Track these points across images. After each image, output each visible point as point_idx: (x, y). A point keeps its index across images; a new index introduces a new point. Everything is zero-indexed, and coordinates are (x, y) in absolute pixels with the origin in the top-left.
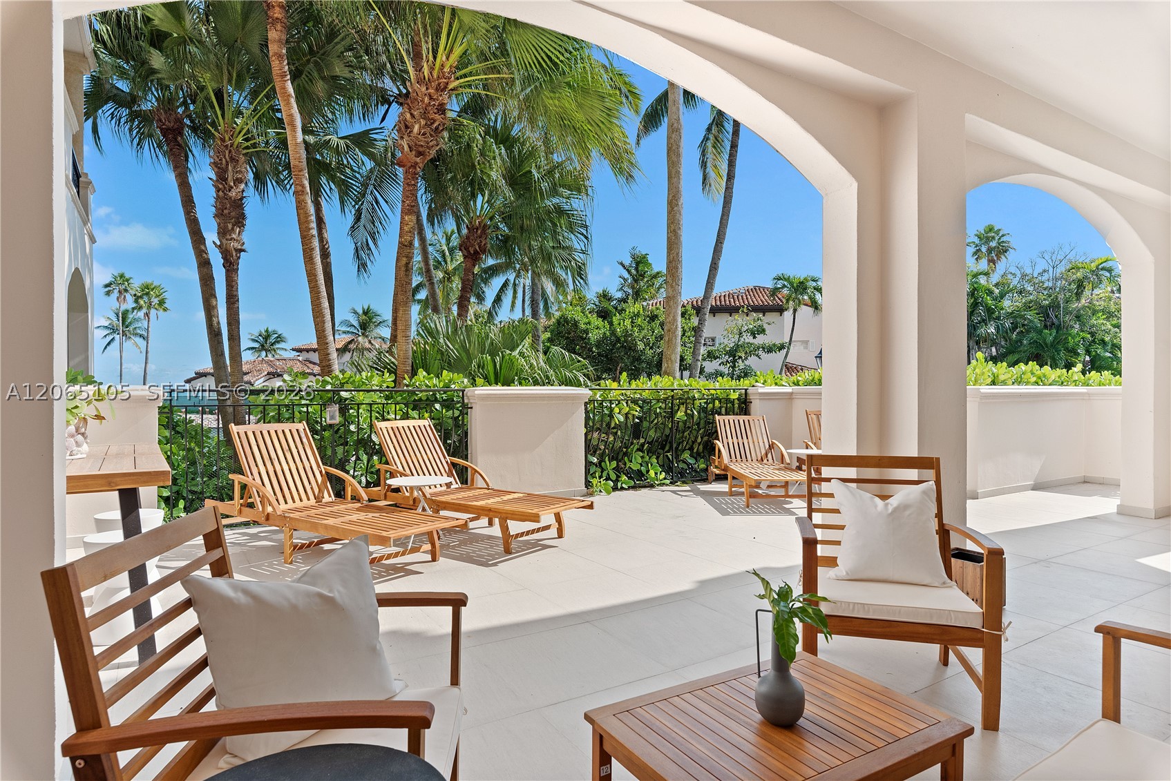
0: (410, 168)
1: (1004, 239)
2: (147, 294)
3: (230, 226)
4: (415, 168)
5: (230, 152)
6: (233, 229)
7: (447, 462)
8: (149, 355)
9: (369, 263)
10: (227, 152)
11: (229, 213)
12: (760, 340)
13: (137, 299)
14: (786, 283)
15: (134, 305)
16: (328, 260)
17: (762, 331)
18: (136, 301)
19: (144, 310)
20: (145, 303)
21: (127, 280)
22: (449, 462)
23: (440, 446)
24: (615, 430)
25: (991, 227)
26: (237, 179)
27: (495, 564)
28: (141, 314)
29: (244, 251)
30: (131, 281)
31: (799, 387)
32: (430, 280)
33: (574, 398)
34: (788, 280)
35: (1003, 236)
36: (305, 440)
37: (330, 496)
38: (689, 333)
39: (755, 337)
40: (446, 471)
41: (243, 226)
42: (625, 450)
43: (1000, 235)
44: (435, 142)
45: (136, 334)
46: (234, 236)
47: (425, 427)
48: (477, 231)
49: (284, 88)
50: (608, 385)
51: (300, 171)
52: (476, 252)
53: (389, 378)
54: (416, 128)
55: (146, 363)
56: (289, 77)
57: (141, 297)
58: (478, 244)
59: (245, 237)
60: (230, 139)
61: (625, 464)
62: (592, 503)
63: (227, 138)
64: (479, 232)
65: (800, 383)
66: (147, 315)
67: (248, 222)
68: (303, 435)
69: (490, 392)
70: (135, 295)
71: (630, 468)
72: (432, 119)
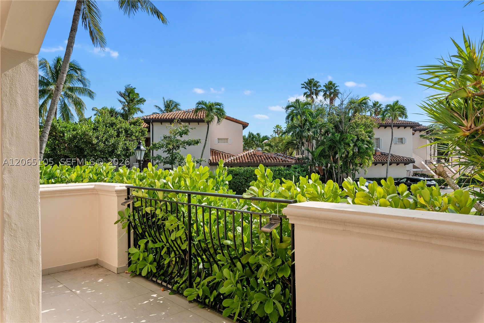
1: (337, 88)
12: (185, 138)
14: (203, 106)
17: (186, 133)
25: (331, 82)
34: (205, 104)
35: (336, 87)
39: (181, 137)
43: (335, 86)
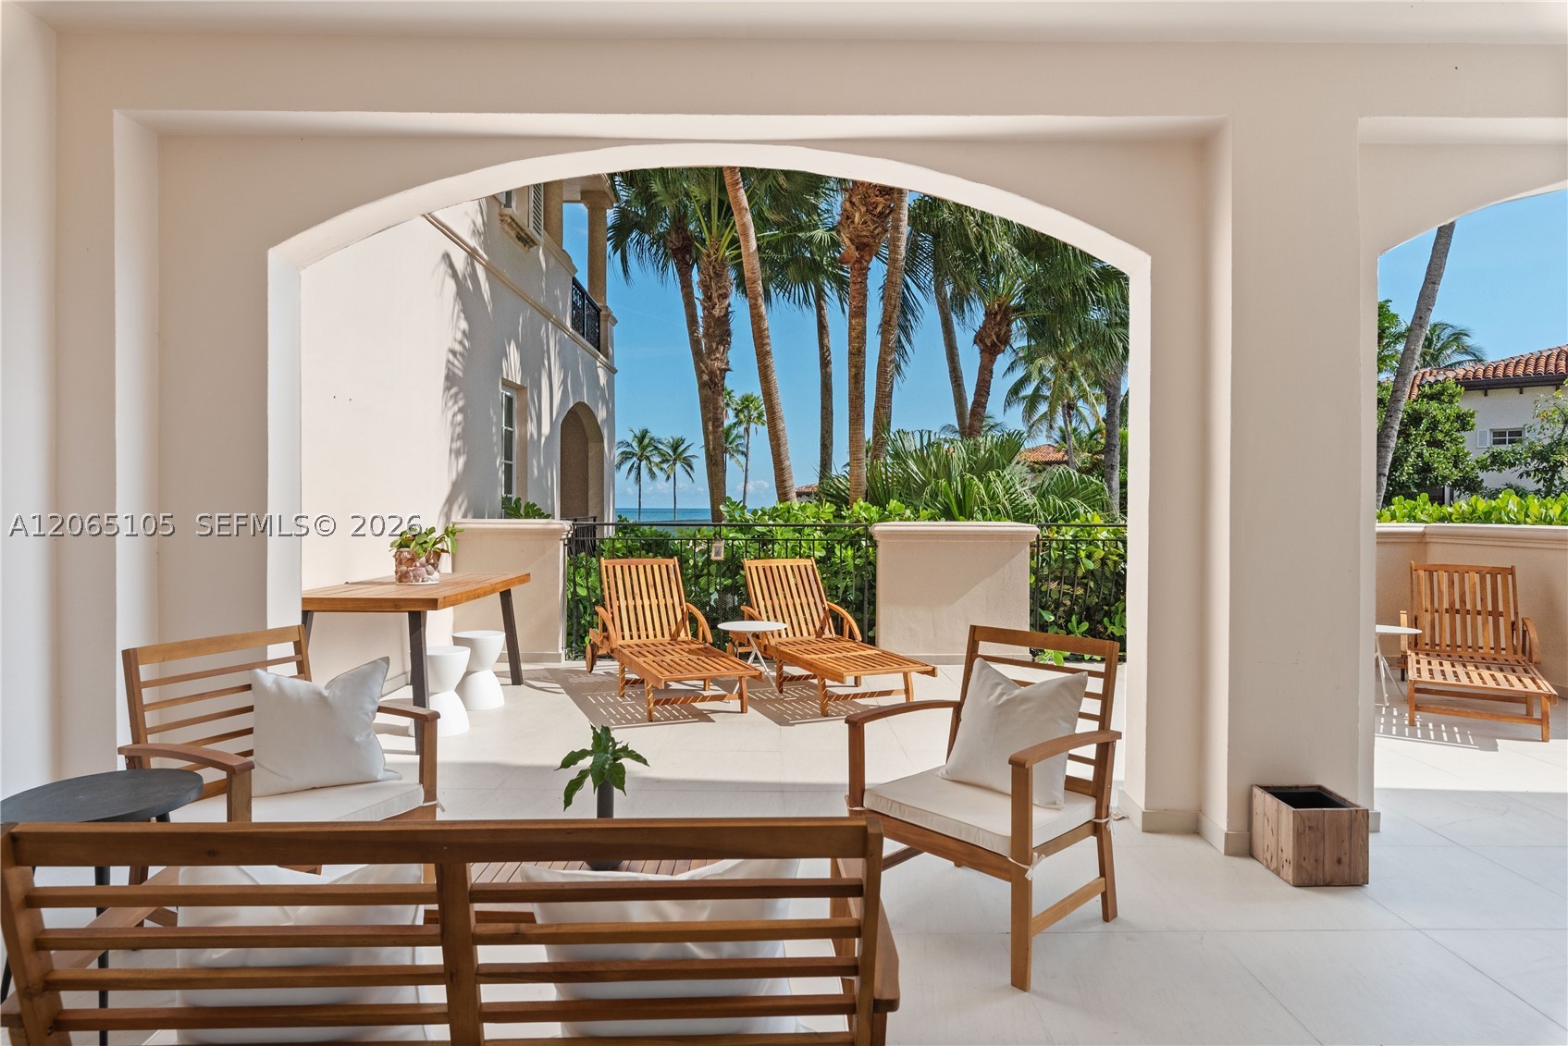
0: (854, 264)
2: (747, 407)
3: (714, 345)
4: (861, 263)
5: (714, 267)
6: (717, 348)
7: (824, 609)
8: (749, 473)
9: (902, 365)
10: (711, 268)
11: (714, 332)
13: (738, 412)
15: (736, 420)
16: (828, 370)
18: (737, 416)
19: (744, 426)
20: (745, 416)
21: (729, 394)
22: (827, 608)
23: (818, 587)
24: (1085, 581)
26: (721, 295)
27: (793, 725)
28: (741, 429)
29: (729, 370)
30: (733, 394)
31: (1451, 524)
32: (956, 381)
33: (1013, 536)
36: (673, 576)
37: (687, 635)
38: (1447, 427)
40: (819, 619)
41: (729, 343)
42: (1106, 608)
44: (879, 229)
45: (738, 451)
46: (718, 355)
47: (806, 569)
48: (995, 318)
49: (736, 197)
50: (1090, 519)
51: (753, 283)
52: (993, 344)
53: (829, 508)
54: (857, 215)
55: (746, 482)
56: (741, 185)
57: (741, 411)
58: (996, 333)
59: (731, 355)
60: (715, 254)
61: (1106, 628)
62: (934, 669)
63: (712, 253)
64: (998, 318)
65: (1453, 518)
66: (747, 430)
67: (733, 339)
68: (672, 572)
69: (910, 528)
70: (736, 409)
71: (1112, 633)
72: (874, 203)
